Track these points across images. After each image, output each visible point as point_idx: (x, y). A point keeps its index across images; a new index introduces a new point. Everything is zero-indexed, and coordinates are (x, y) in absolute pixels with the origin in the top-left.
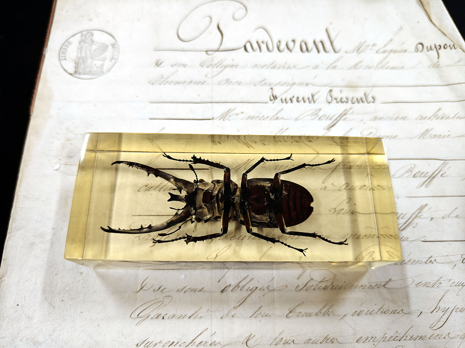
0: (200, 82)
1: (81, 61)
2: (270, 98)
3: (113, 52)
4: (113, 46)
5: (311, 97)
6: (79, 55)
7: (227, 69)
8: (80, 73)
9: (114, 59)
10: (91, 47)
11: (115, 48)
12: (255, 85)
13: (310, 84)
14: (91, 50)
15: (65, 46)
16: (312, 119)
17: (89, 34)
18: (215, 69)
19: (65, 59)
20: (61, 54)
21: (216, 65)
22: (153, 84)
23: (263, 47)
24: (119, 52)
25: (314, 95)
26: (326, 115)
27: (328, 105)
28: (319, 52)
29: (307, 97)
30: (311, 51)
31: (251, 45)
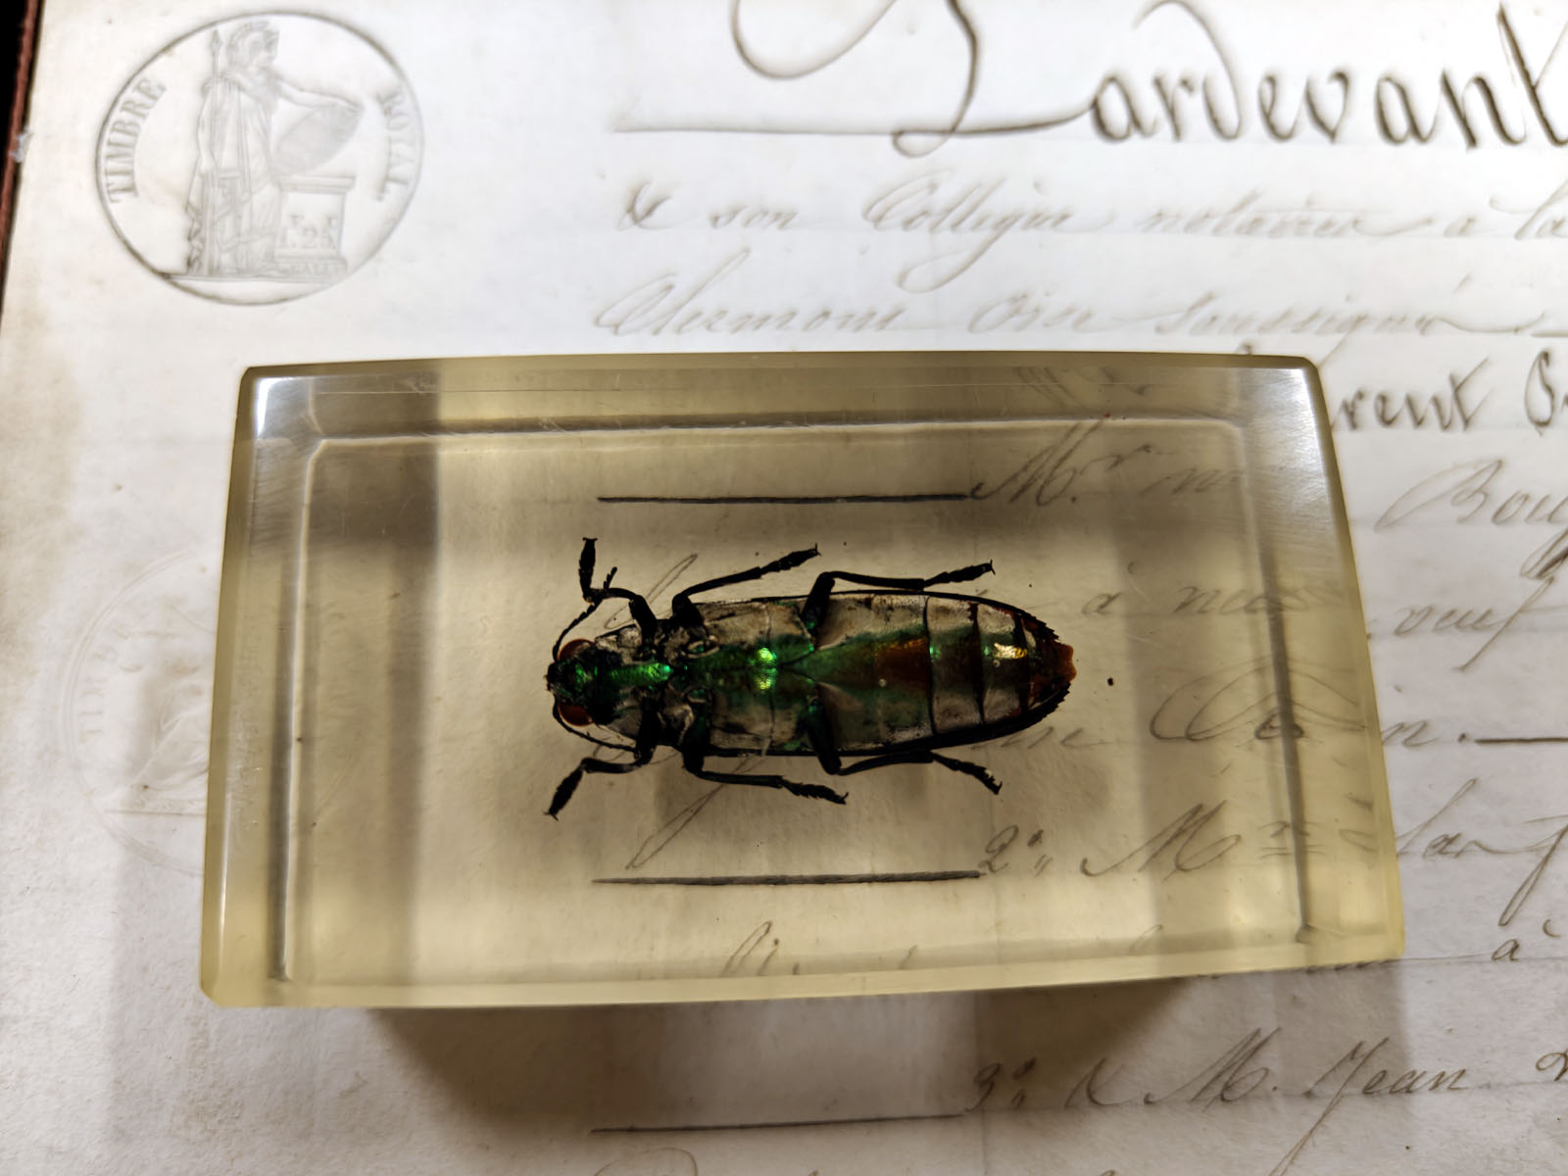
0: (872, 314)
1: (219, 200)
3: (390, 141)
4: (386, 105)
5: (1447, 393)
6: (205, 164)
7: (1012, 237)
8: (218, 267)
9: (395, 180)
10: (268, 109)
11: (401, 114)
12: (1159, 330)
13: (1443, 320)
14: (266, 131)
15: (123, 109)
16: (1462, 520)
17: (256, 36)
18: (945, 236)
19: (130, 189)
20: (110, 157)
21: (949, 211)
22: (616, 327)
23: (1192, 107)
24: (422, 143)
25: (1461, 384)
26: (1526, 498)
27: (1538, 434)
28: (1472, 140)
29: (1428, 394)
30: (1432, 131)
31: (1128, 99)
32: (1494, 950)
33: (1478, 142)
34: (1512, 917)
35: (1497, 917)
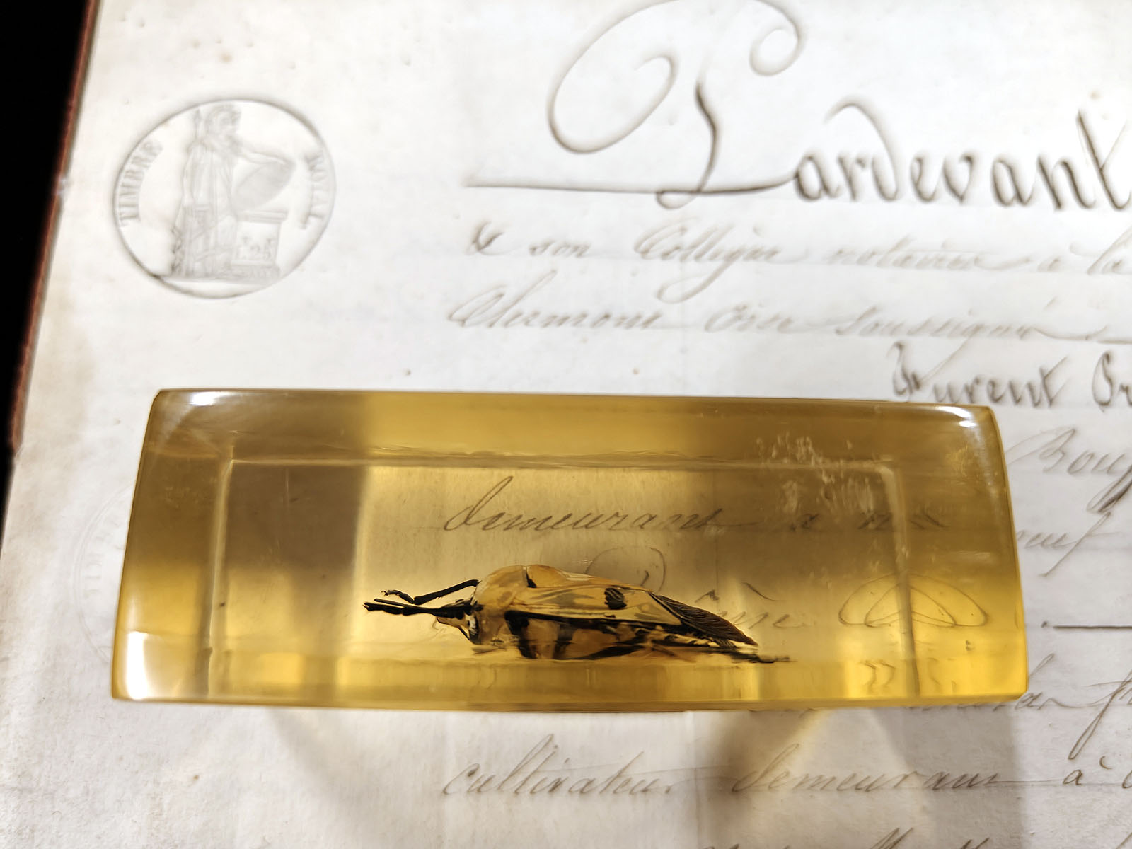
0: (638, 317)
1: (196, 224)
2: (895, 382)
3: (313, 189)
4: (311, 163)
5: (1037, 381)
6: (187, 201)
7: (738, 265)
8: (193, 271)
9: (316, 216)
10: (231, 164)
11: (320, 170)
12: (838, 332)
13: (1036, 330)
14: (229, 179)
15: (132, 163)
16: (1047, 471)
17: (223, 115)
18: (691, 265)
19: (135, 216)
20: (123, 194)
21: (694, 246)
22: (463, 321)
23: (864, 178)
24: (335, 190)
25: (1047, 376)
26: (1092, 456)
27: (1100, 411)
28: (1058, 204)
29: (1025, 383)
30: (1030, 198)
31: (820, 171)
32: (1064, 777)
33: (1062, 206)
34: (1077, 754)
35: (1066, 753)
